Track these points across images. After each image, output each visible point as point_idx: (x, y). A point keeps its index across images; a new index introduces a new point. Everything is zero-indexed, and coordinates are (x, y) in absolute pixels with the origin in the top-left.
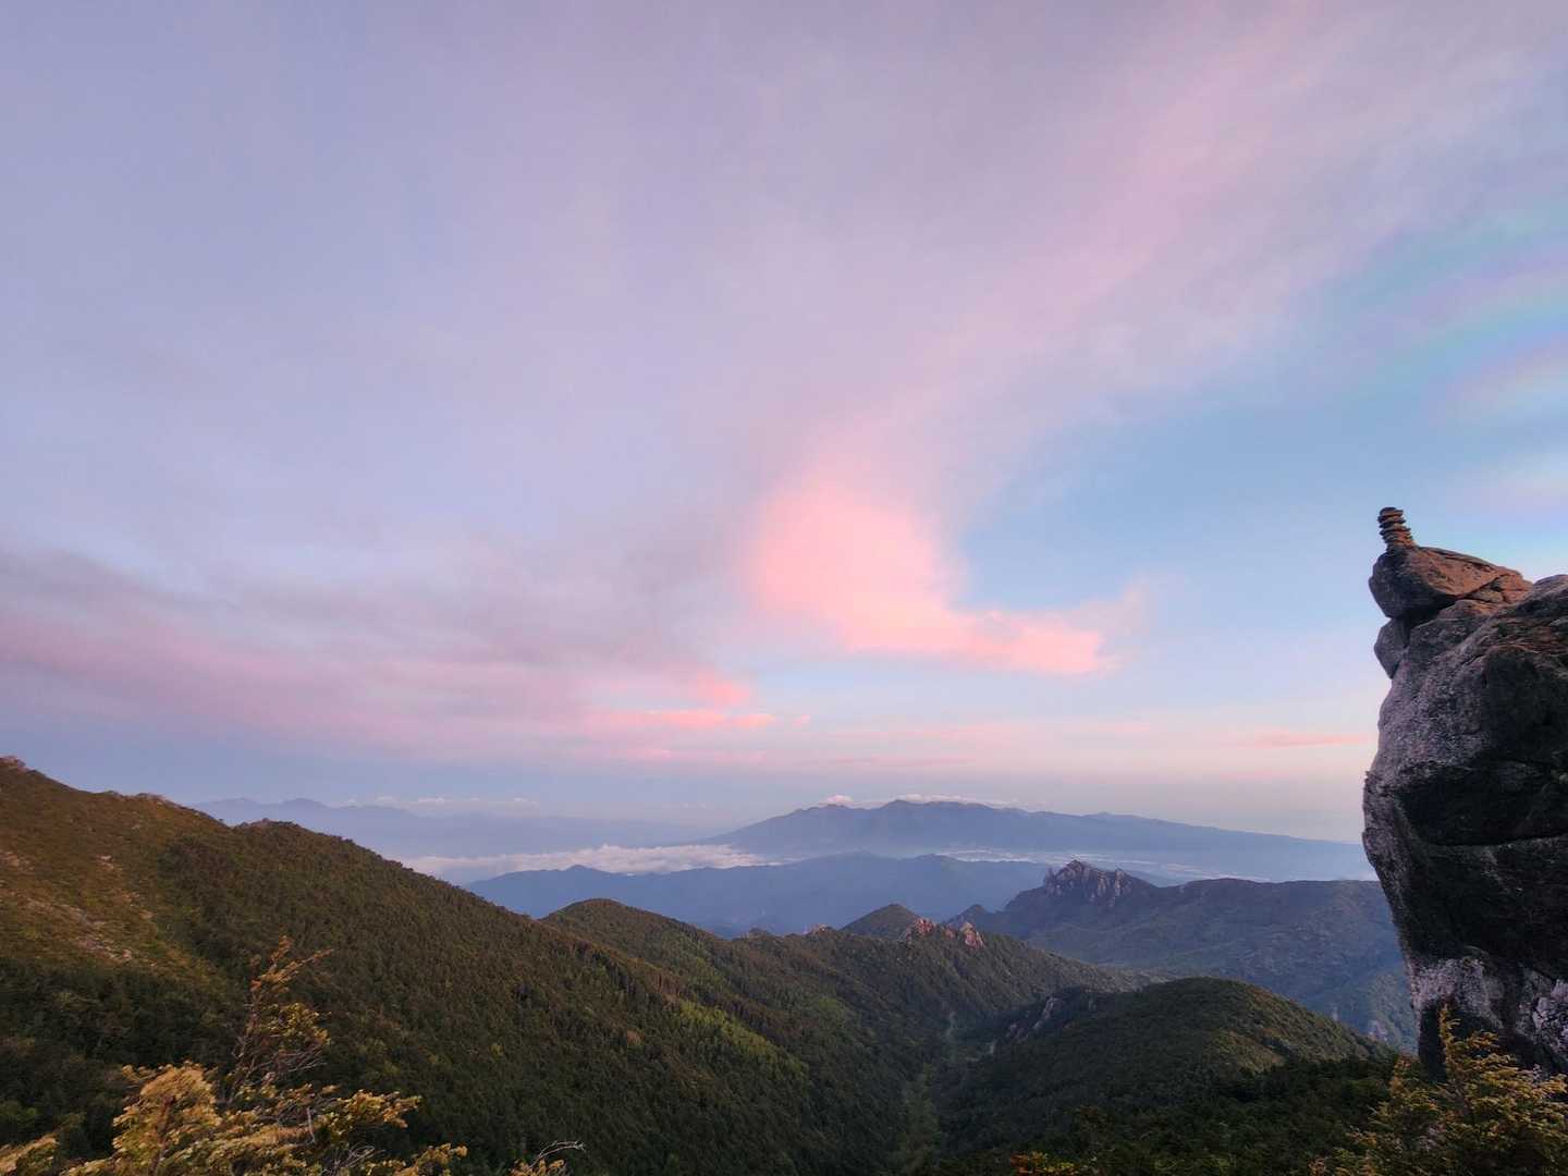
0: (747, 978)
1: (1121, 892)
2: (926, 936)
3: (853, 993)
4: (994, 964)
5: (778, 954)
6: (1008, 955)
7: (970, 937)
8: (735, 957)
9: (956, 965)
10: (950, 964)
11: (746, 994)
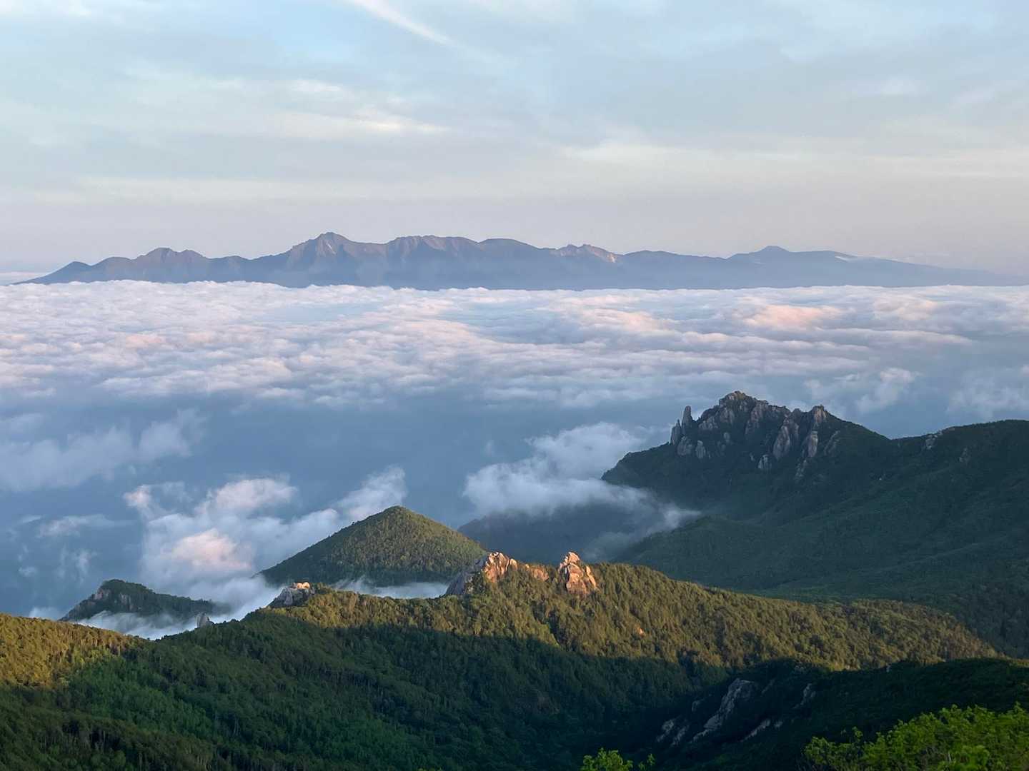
0: (241, 710)
1: (820, 450)
2: (501, 584)
3: (400, 703)
4: (616, 619)
5: (257, 654)
6: (636, 600)
7: (574, 577)
8: (210, 679)
9: (554, 630)
10: (545, 629)
11: (247, 738)
